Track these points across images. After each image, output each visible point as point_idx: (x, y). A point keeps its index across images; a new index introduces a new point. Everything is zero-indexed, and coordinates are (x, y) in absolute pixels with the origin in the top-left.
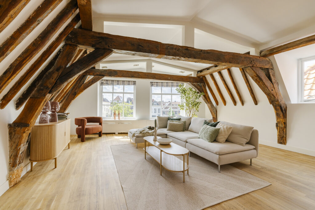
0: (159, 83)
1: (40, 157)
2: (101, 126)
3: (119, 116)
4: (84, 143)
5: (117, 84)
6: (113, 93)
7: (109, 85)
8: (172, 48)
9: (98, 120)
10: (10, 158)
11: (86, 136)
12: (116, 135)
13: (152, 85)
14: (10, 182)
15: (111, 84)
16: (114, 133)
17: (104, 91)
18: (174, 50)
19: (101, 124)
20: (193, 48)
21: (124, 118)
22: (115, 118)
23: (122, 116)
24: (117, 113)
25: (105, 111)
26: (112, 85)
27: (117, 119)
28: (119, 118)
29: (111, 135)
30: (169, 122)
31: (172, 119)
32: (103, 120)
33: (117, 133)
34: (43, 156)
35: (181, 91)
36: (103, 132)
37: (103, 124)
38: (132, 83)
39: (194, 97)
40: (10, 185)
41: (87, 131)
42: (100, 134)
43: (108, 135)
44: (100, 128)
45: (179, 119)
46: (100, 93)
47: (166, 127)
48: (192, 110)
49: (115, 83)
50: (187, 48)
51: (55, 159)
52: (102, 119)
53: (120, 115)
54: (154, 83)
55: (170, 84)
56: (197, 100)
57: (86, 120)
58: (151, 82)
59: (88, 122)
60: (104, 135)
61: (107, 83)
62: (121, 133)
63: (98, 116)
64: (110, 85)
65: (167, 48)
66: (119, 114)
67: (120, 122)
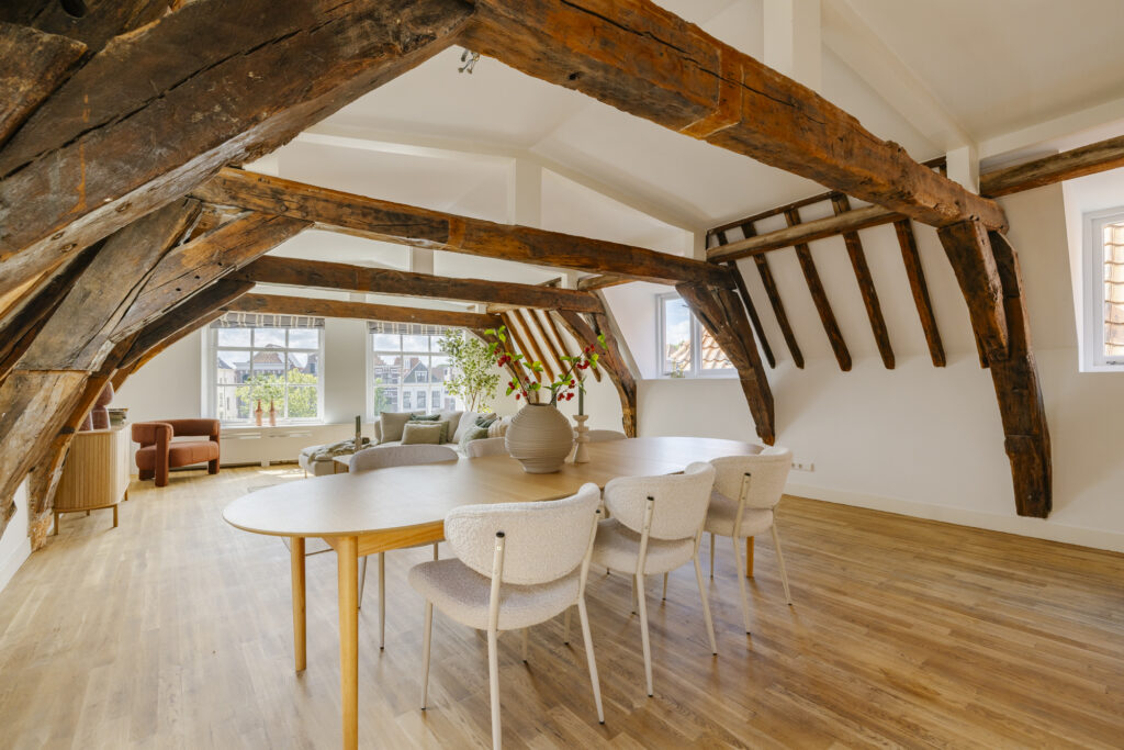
1: (82, 501)
2: (214, 443)
3: (272, 416)
4: (165, 488)
5: (265, 325)
6: (252, 350)
7: (238, 326)
8: (386, 278)
9: (207, 429)
10: (32, 494)
11: (171, 475)
12: (265, 468)
14: (33, 541)
15: (245, 324)
16: (259, 465)
17: (222, 343)
18: (390, 282)
19: (214, 438)
20: (432, 276)
21: (290, 420)
22: (259, 422)
23: (282, 415)
24: (266, 407)
26: (248, 327)
27: (266, 422)
28: (272, 421)
29: (249, 468)
30: (409, 425)
31: (419, 419)
32: (222, 427)
33: (265, 462)
34: (90, 497)
35: (449, 348)
36: (222, 461)
37: (221, 441)
38: (311, 324)
39: (483, 364)
40: (32, 546)
41: (175, 460)
42: (213, 467)
43: (236, 469)
44: (215, 449)
45: (436, 418)
46: (209, 349)
47: (399, 439)
48: (478, 396)
49: (259, 323)
50: (417, 277)
51: (115, 506)
52: (219, 425)
53: (275, 413)
56: (489, 372)
57: (171, 427)
59: (175, 435)
60: (225, 470)
61: (230, 322)
62: (281, 464)
63: (204, 415)
64: (243, 327)
65: (374, 278)
66: (272, 410)
67: (277, 434)
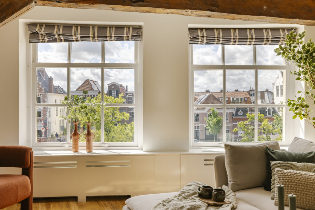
0: (216, 31)
2: (26, 178)
3: (89, 140)
5: (82, 37)
6: (69, 66)
7: (55, 41)
9: (18, 158)
12: (81, 206)
13: (195, 38)
15: (62, 37)
16: (75, 199)
21: (107, 146)
22: (76, 148)
23: (99, 139)
25: (57, 115)
26: (66, 41)
28: (89, 148)
33: (82, 198)
35: (300, 56)
38: (128, 32)
44: (25, 187)
49: (76, 35)
52: (32, 154)
53: (92, 137)
54: (199, 33)
55: (251, 34)
58: (190, 29)
61: (48, 35)
63: (22, 143)
64: (61, 40)
67: (93, 162)
